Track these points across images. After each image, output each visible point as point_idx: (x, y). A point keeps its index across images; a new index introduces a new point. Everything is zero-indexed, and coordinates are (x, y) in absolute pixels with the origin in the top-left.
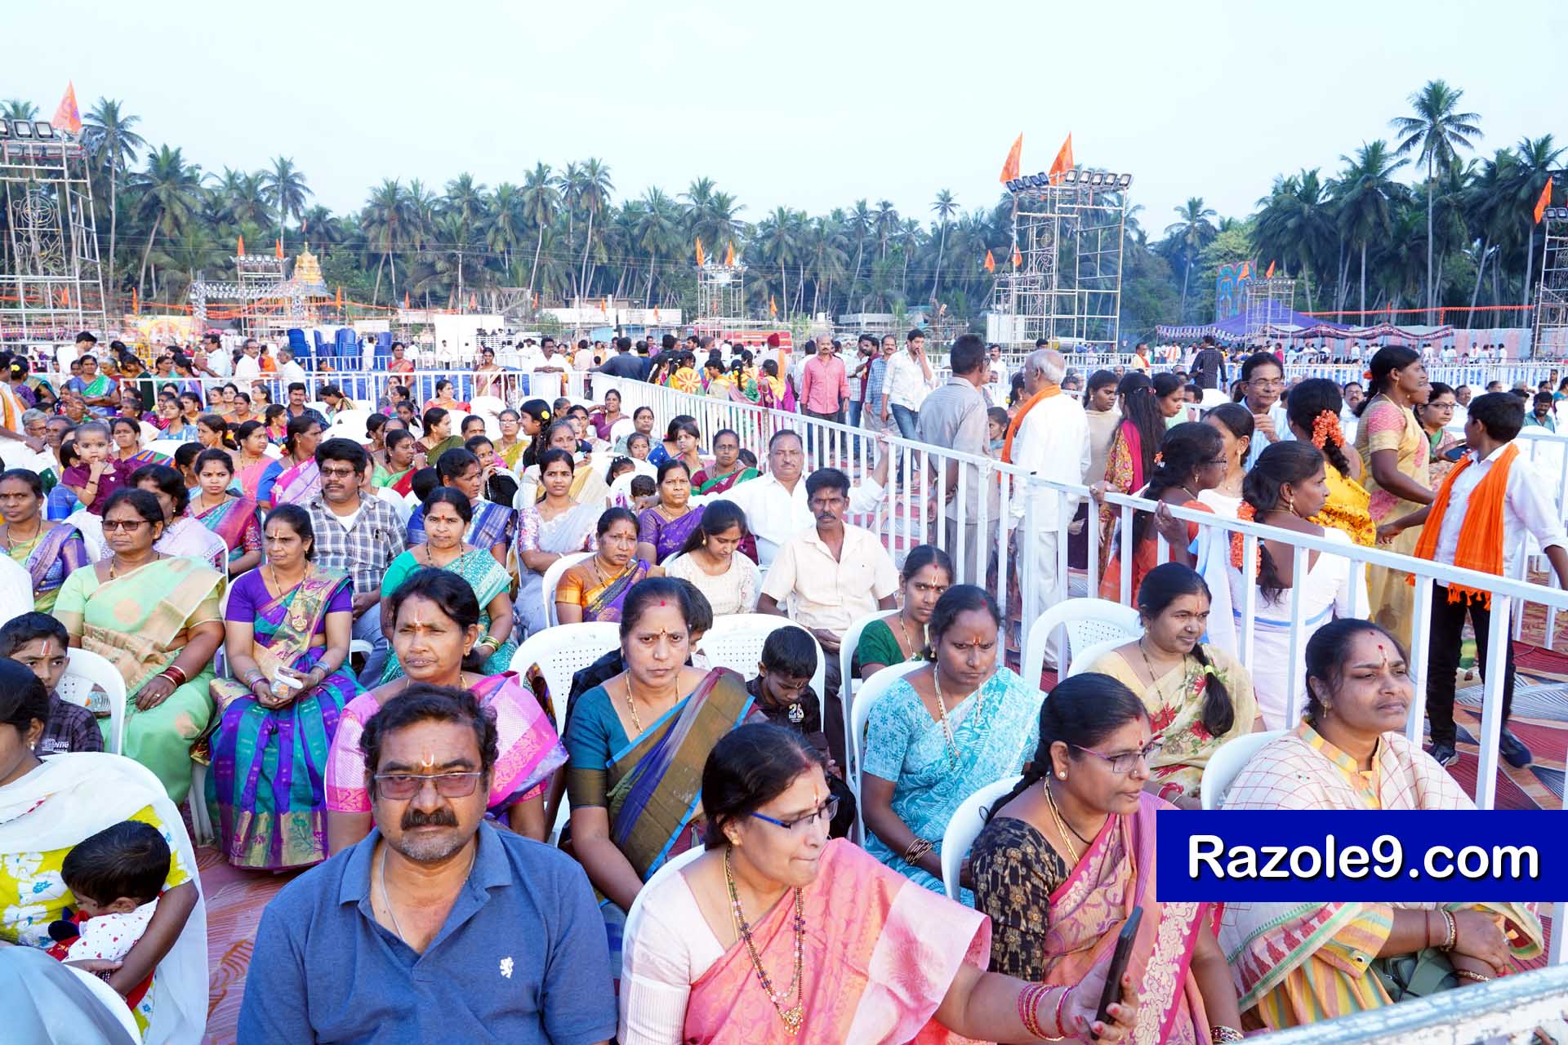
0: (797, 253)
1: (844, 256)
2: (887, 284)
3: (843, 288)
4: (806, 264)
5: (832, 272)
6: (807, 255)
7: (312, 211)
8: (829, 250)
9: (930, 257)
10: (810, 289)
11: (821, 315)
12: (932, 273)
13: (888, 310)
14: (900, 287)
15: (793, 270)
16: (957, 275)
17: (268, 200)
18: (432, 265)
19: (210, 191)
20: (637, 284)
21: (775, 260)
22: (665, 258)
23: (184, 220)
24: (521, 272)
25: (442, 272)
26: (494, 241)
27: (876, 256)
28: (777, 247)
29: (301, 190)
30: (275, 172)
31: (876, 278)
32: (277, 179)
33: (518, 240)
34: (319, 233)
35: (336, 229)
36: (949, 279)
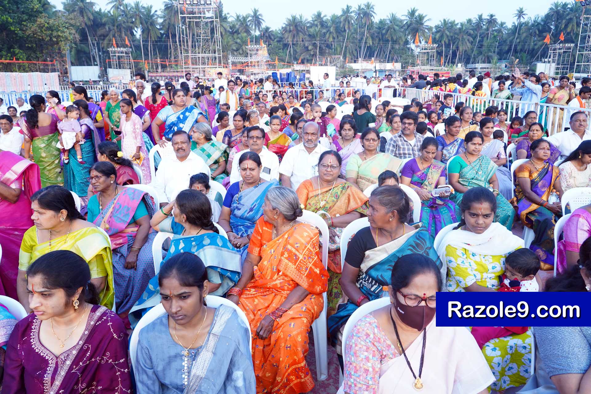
0: (450, 38)
1: (471, 39)
2: (489, 50)
3: (469, 52)
4: (454, 43)
5: (465, 46)
6: (455, 39)
8: (465, 37)
9: (511, 38)
10: (454, 54)
11: (459, 65)
12: (511, 46)
13: (489, 62)
14: (494, 52)
15: (448, 46)
16: (523, 46)
18: (307, 47)
20: (382, 52)
21: (441, 42)
22: (395, 42)
23: (224, 34)
24: (339, 49)
25: (311, 50)
26: (329, 37)
27: (485, 39)
28: (442, 36)
29: (261, 20)
31: (484, 49)
32: (253, 17)
33: (338, 37)
36: (519, 48)
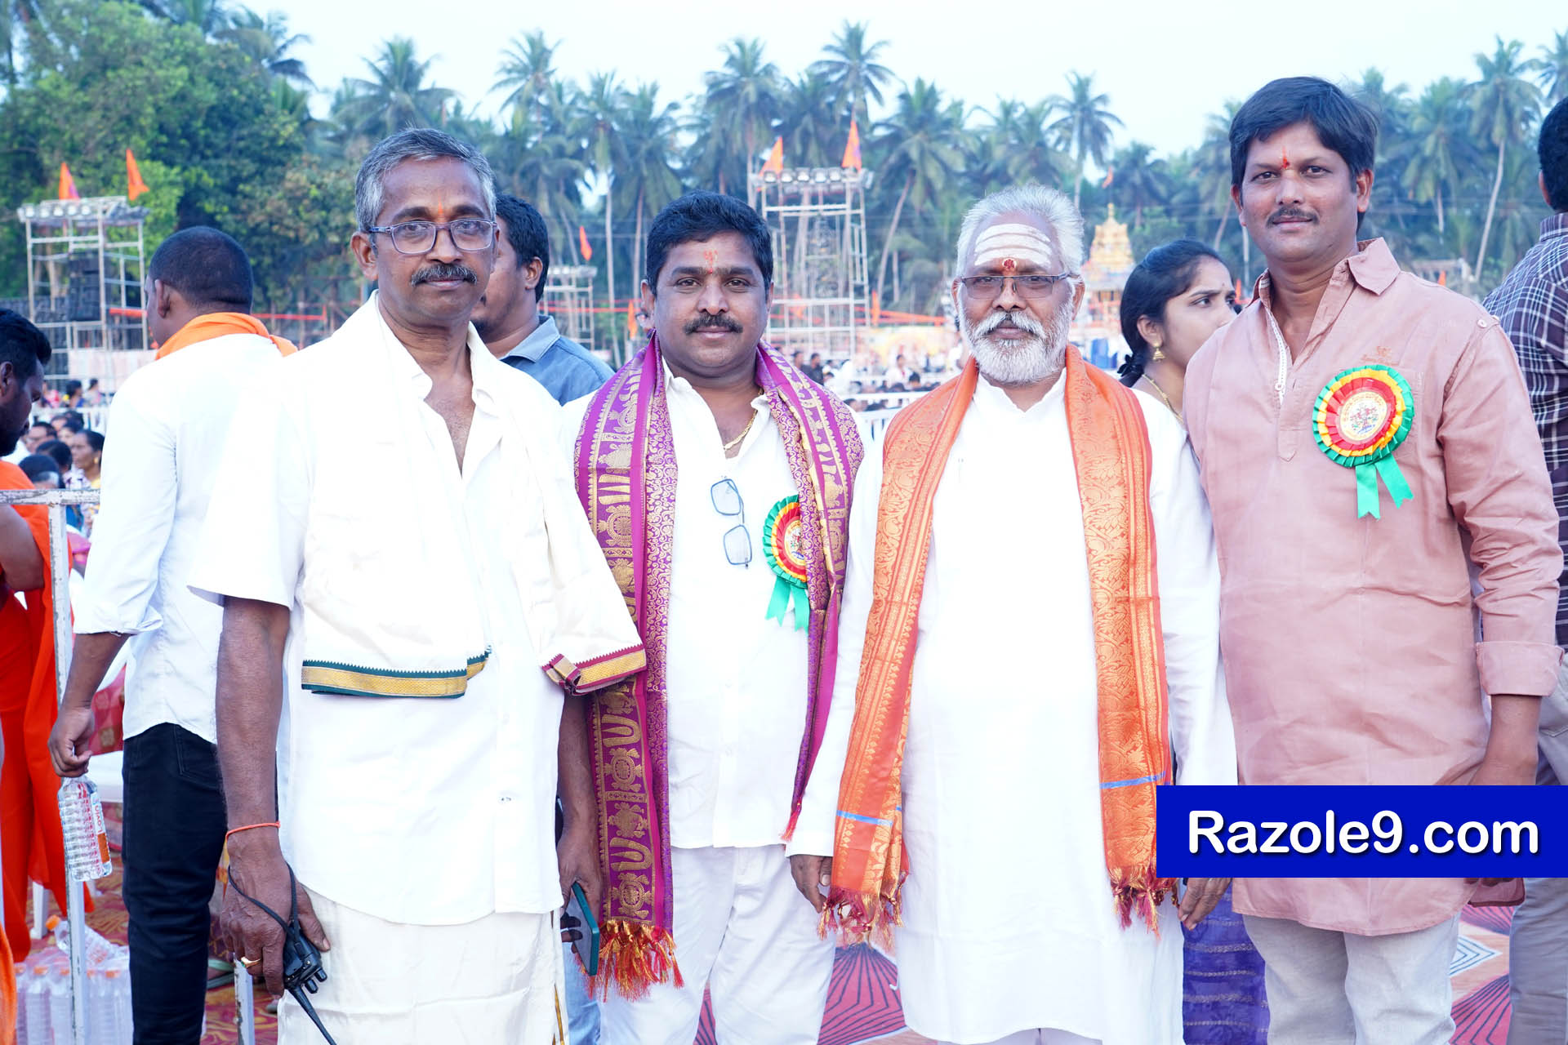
7: (1126, 152)
17: (1059, 141)
19: (976, 135)
23: (939, 185)
29: (1106, 121)
30: (1070, 96)
32: (1073, 107)
34: (1134, 186)
35: (1161, 177)
